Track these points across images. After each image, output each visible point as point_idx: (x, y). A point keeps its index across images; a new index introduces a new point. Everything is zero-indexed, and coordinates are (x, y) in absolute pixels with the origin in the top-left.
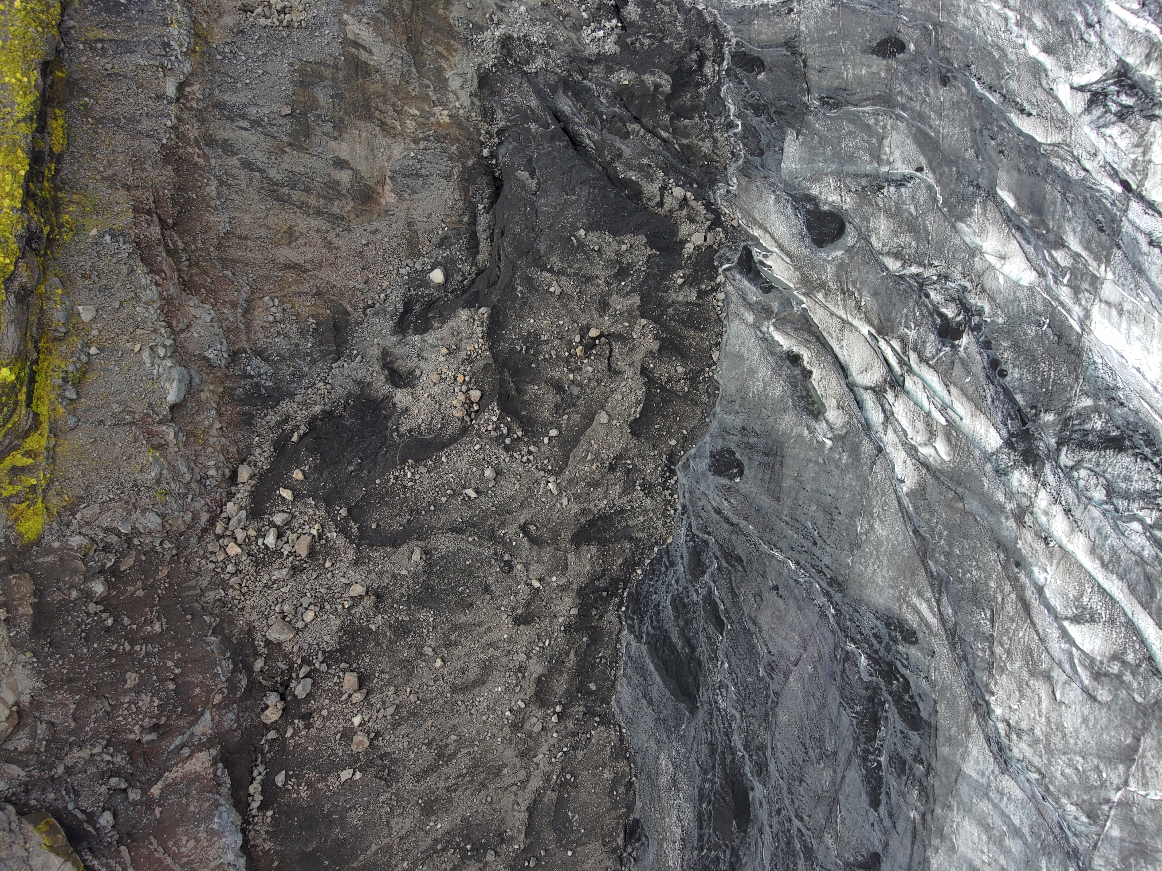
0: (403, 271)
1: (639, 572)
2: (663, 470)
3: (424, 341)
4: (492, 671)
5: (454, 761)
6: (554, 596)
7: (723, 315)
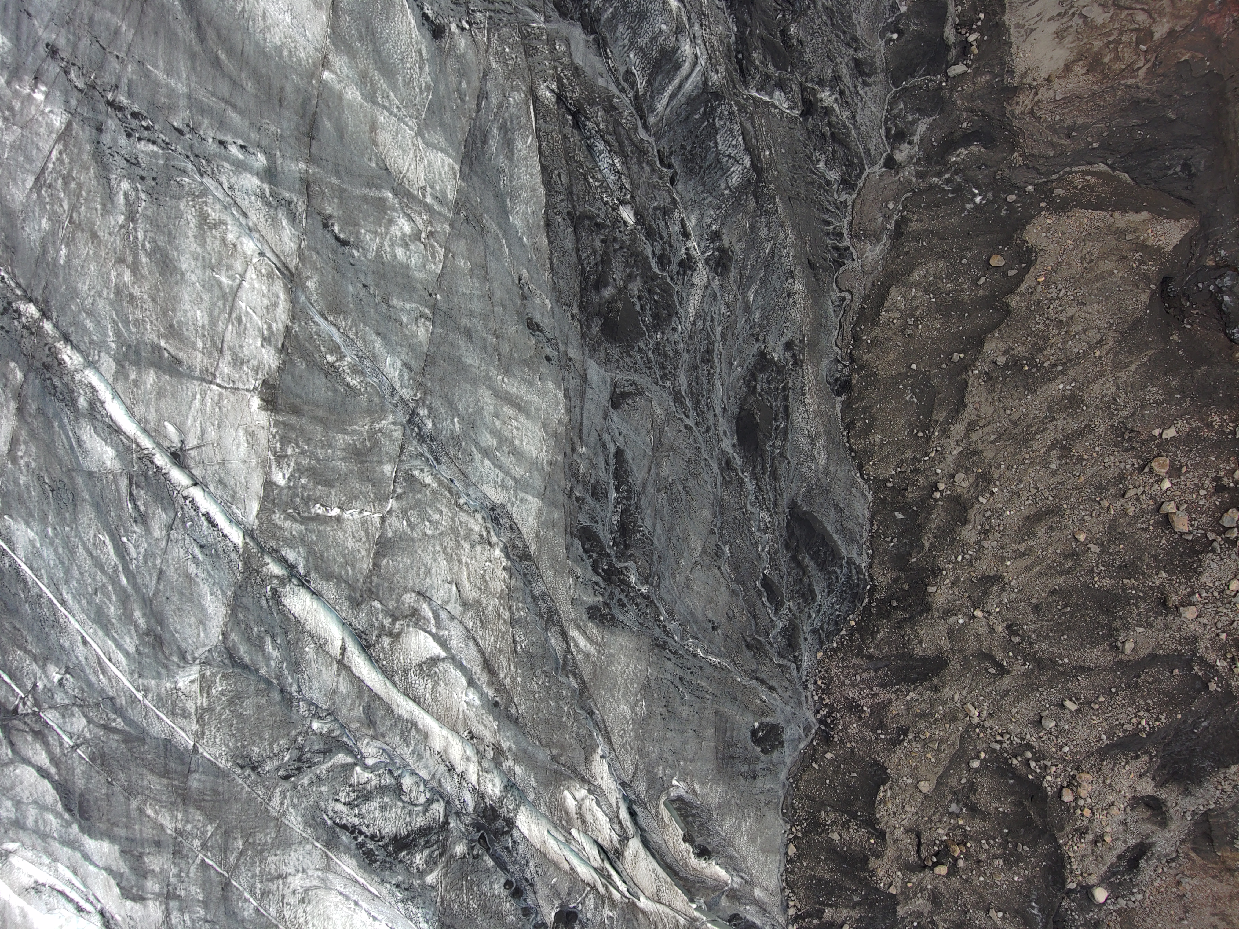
0: (1140, 897)
1: (853, 623)
2: (836, 725)
3: (1125, 842)
4: (1021, 531)
5: (1049, 443)
6: (957, 603)
7: (787, 891)
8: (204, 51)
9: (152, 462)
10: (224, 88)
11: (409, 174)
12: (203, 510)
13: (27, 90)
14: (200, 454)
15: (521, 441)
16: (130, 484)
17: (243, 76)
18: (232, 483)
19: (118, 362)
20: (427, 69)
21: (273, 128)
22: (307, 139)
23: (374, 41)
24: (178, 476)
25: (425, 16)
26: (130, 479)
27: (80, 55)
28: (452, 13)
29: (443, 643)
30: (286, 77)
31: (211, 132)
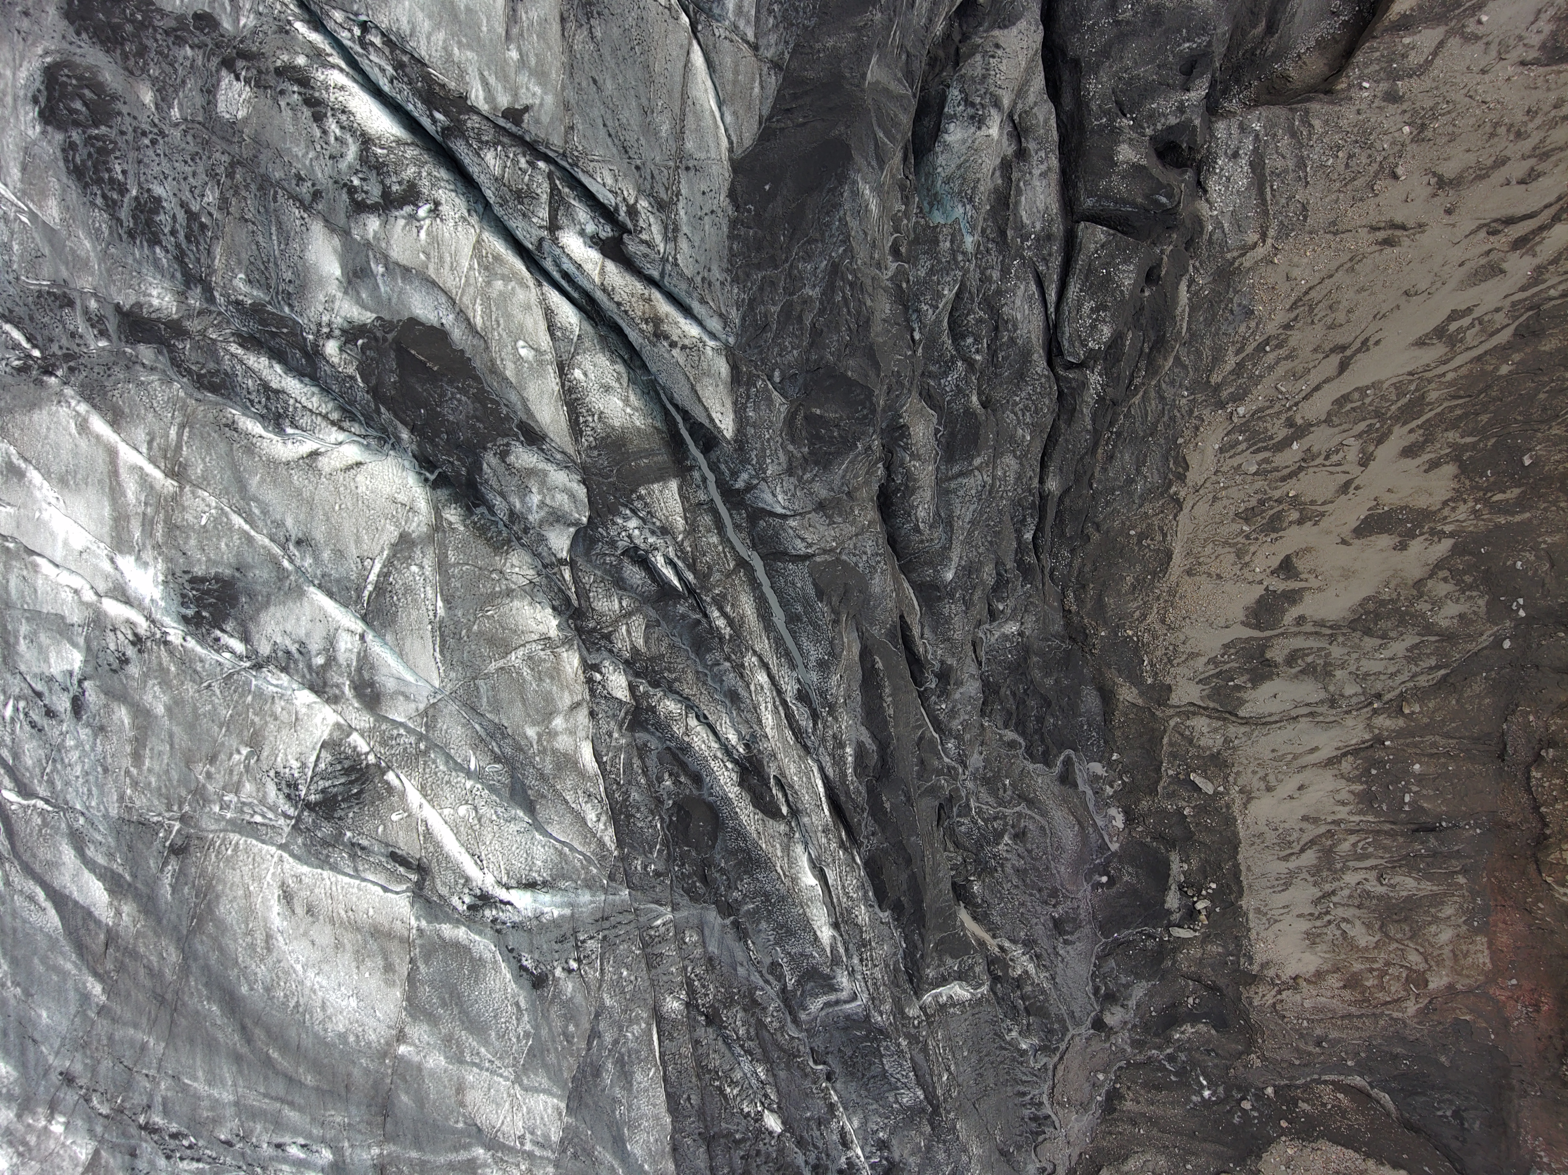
8: (252, 1052)
10: (279, 1088)
11: (505, 1128)
13: (43, 1123)
17: (301, 1070)
20: (526, 1018)
21: (339, 1119)
22: (380, 1119)
23: (460, 1003)
25: (523, 968)
27: (102, 1081)
28: (557, 956)
30: (353, 1062)
31: (265, 1138)
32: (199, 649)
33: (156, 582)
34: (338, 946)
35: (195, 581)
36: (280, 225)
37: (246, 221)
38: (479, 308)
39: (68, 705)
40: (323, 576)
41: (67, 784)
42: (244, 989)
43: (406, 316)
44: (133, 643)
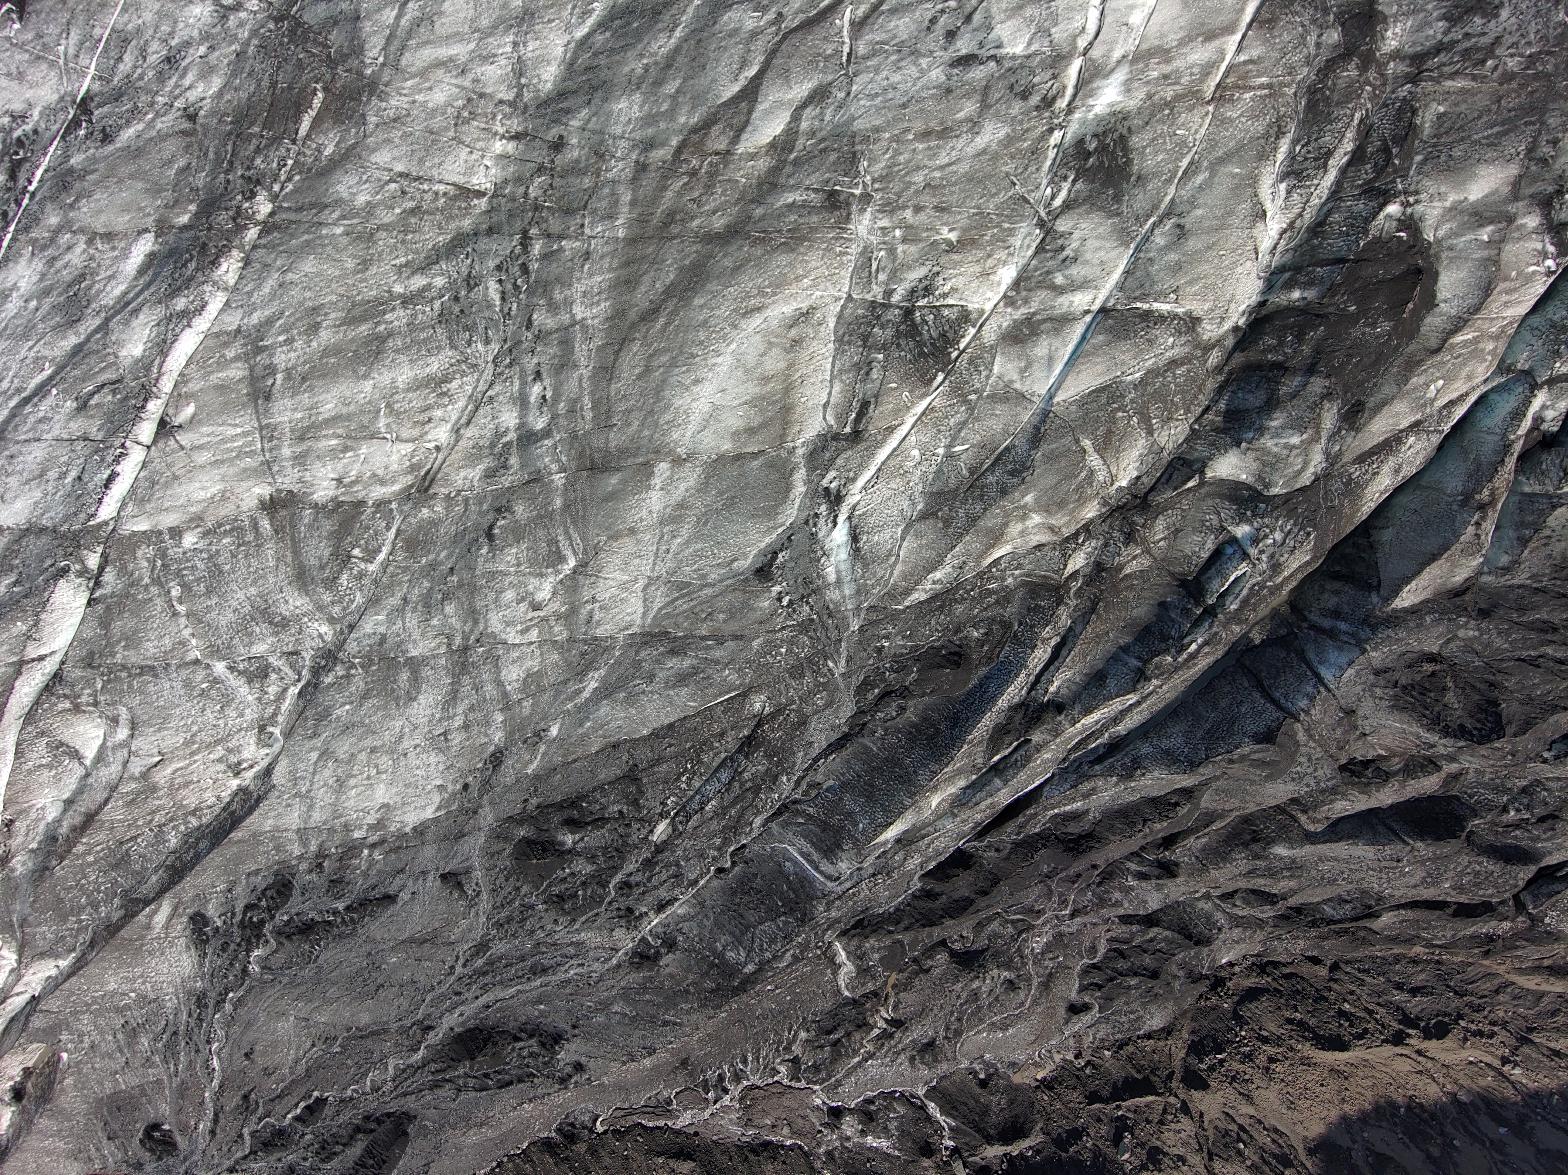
8: (632, 324)
9: (146, 400)
11: (600, 582)
12: (118, 469)
14: (174, 451)
15: (356, 786)
16: (113, 383)
18: (158, 495)
19: (238, 331)
20: (721, 571)
21: (580, 425)
22: (587, 464)
23: (724, 508)
24: (146, 430)
25: (774, 555)
26: (119, 381)
27: (565, 181)
28: (792, 582)
29: (100, 758)
30: (643, 424)
31: (544, 359)
32: (1049, 163)
33: (1111, 105)
34: (766, 379)
35: (1123, 140)
36: (1505, 133)
37: (1499, 101)
38: (1470, 336)
39: (964, 52)
40: (1150, 259)
41: (877, 71)
42: (698, 301)
43: (1441, 269)
44: (1044, 99)
